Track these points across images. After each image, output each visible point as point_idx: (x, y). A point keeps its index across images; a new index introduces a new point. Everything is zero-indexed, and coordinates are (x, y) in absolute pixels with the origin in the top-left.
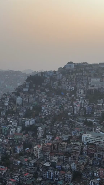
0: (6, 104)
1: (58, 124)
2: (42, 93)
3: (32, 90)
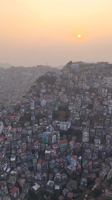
0: (33, 108)
1: (99, 125)
2: (60, 93)
3: (50, 90)
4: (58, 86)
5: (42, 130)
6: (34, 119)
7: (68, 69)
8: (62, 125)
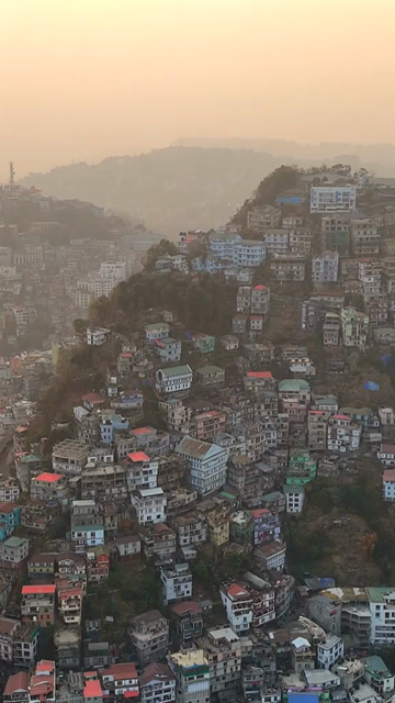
0: (153, 513)
2: (288, 386)
3: (215, 375)
4: (258, 339)
5: (273, 667)
6: (187, 588)
7: (289, 222)
8: (382, 612)
